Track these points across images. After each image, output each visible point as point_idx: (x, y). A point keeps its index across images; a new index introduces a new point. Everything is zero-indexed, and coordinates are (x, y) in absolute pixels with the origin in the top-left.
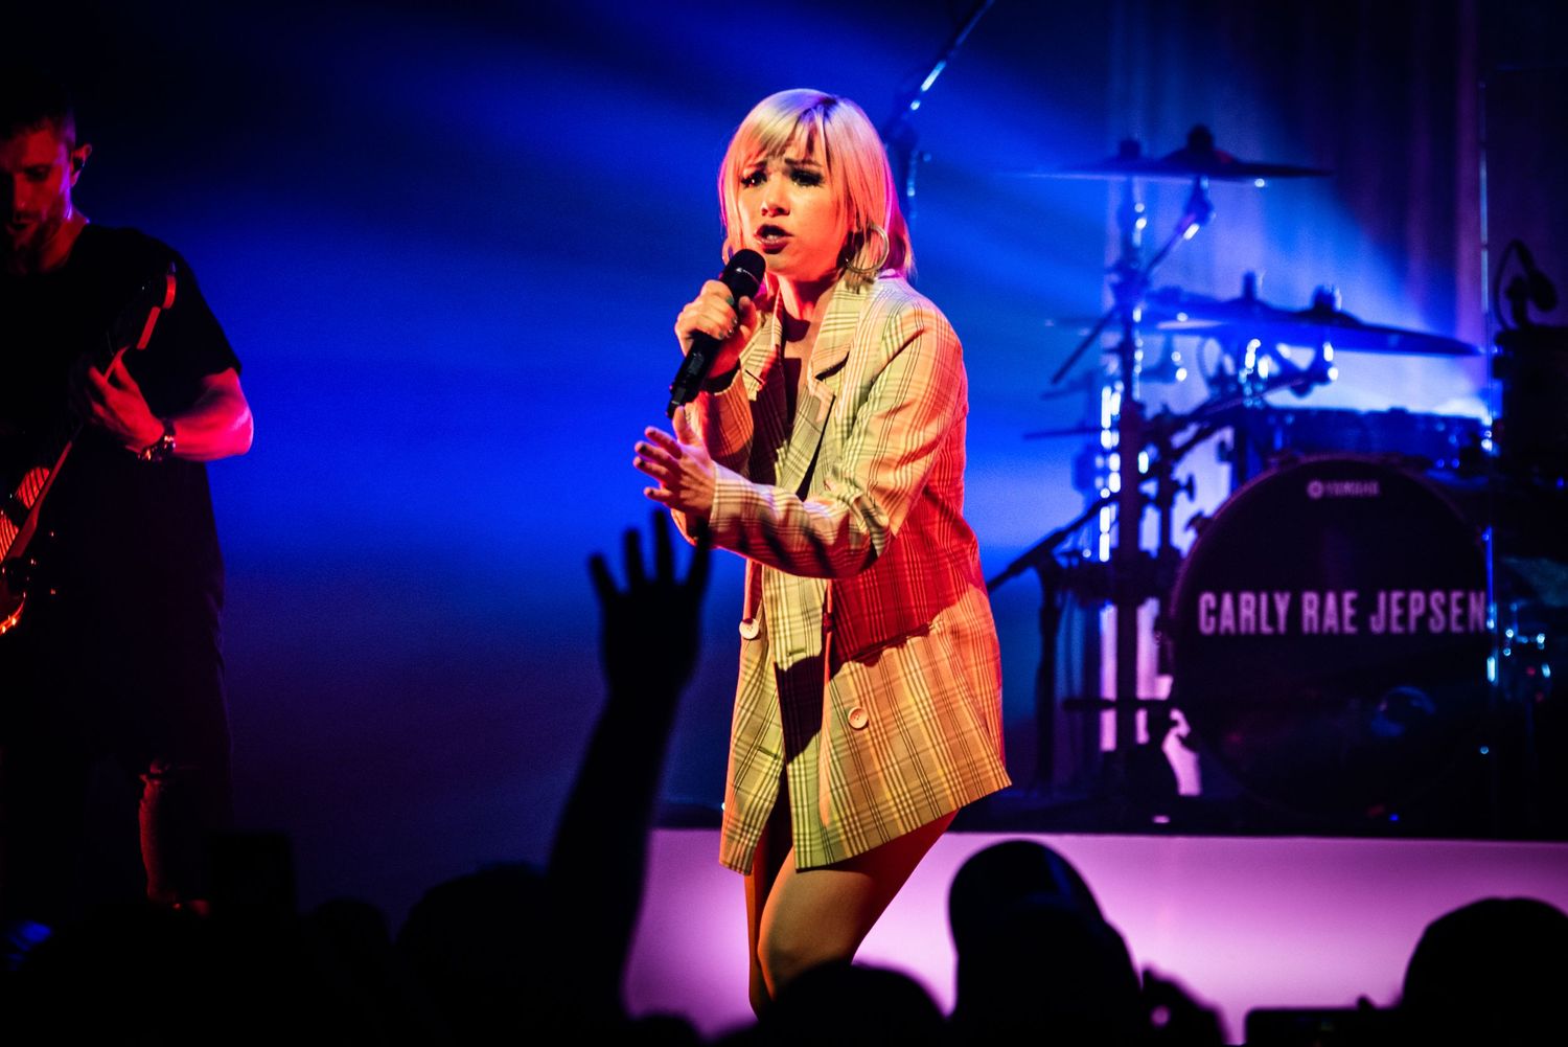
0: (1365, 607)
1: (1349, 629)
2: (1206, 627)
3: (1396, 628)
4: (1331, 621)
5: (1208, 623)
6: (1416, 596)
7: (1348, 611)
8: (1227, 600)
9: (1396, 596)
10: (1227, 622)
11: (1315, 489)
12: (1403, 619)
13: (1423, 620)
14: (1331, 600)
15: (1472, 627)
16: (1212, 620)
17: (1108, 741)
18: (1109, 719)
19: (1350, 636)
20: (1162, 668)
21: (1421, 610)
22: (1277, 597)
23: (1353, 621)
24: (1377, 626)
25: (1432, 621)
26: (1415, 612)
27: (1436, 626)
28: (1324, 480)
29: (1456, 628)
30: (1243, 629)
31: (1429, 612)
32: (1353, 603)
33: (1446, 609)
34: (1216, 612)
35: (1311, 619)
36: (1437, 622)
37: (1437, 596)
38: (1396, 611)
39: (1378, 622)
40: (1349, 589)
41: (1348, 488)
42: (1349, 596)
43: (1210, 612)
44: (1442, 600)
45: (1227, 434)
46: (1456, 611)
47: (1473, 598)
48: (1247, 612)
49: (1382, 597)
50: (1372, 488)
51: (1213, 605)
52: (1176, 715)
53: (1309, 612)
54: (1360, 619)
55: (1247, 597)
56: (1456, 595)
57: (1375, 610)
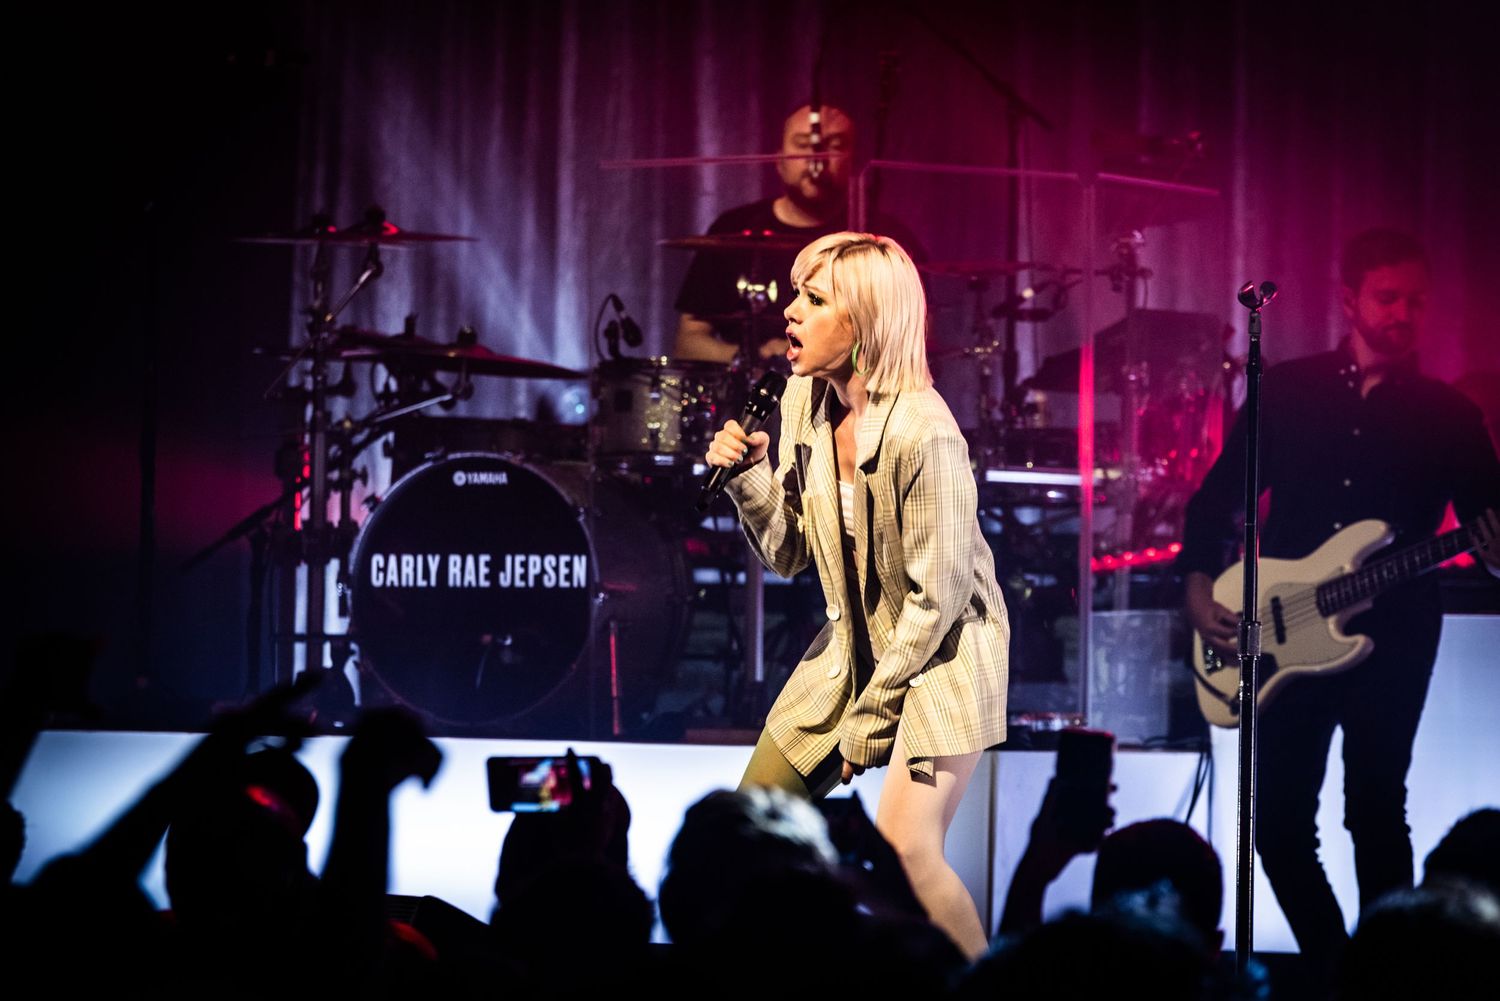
0: (496, 567)
1: (484, 583)
2: (377, 581)
3: (519, 583)
4: (470, 578)
5: (378, 578)
6: (534, 559)
7: (484, 570)
8: (393, 559)
9: (520, 558)
10: (392, 577)
11: (460, 478)
12: (524, 577)
13: (539, 578)
14: (470, 560)
15: (575, 584)
16: (381, 575)
17: (299, 666)
18: (300, 649)
19: (484, 589)
20: (342, 612)
21: (538, 570)
22: (430, 558)
23: (487, 577)
24: (504, 580)
25: (546, 578)
26: (533, 571)
27: (549, 582)
28: (466, 471)
29: (564, 584)
30: (404, 583)
31: (543, 571)
32: (487, 564)
33: (556, 569)
34: (384, 570)
35: (455, 575)
36: (550, 579)
37: (550, 559)
38: (519, 570)
39: (505, 578)
40: (485, 552)
41: (484, 478)
42: (484, 558)
43: (379, 569)
44: (554, 563)
45: (391, 436)
46: (564, 571)
47: (576, 559)
48: (407, 570)
49: (509, 559)
50: (502, 478)
51: (382, 565)
52: (354, 646)
53: (454, 570)
54: (493, 576)
55: (407, 559)
56: (564, 559)
57: (503, 569)
